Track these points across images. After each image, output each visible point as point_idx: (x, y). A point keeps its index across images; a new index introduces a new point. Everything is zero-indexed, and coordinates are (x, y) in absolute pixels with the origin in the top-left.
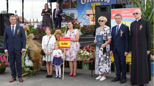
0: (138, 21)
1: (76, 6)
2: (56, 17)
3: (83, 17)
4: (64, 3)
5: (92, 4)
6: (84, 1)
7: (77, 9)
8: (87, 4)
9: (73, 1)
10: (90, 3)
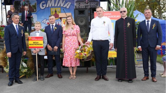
0: (124, 18)
1: (35, 10)
2: (26, 20)
3: (43, 22)
4: (21, 7)
5: (51, 9)
6: (43, 6)
7: (36, 14)
8: (46, 9)
9: (31, 5)
10: (50, 8)
